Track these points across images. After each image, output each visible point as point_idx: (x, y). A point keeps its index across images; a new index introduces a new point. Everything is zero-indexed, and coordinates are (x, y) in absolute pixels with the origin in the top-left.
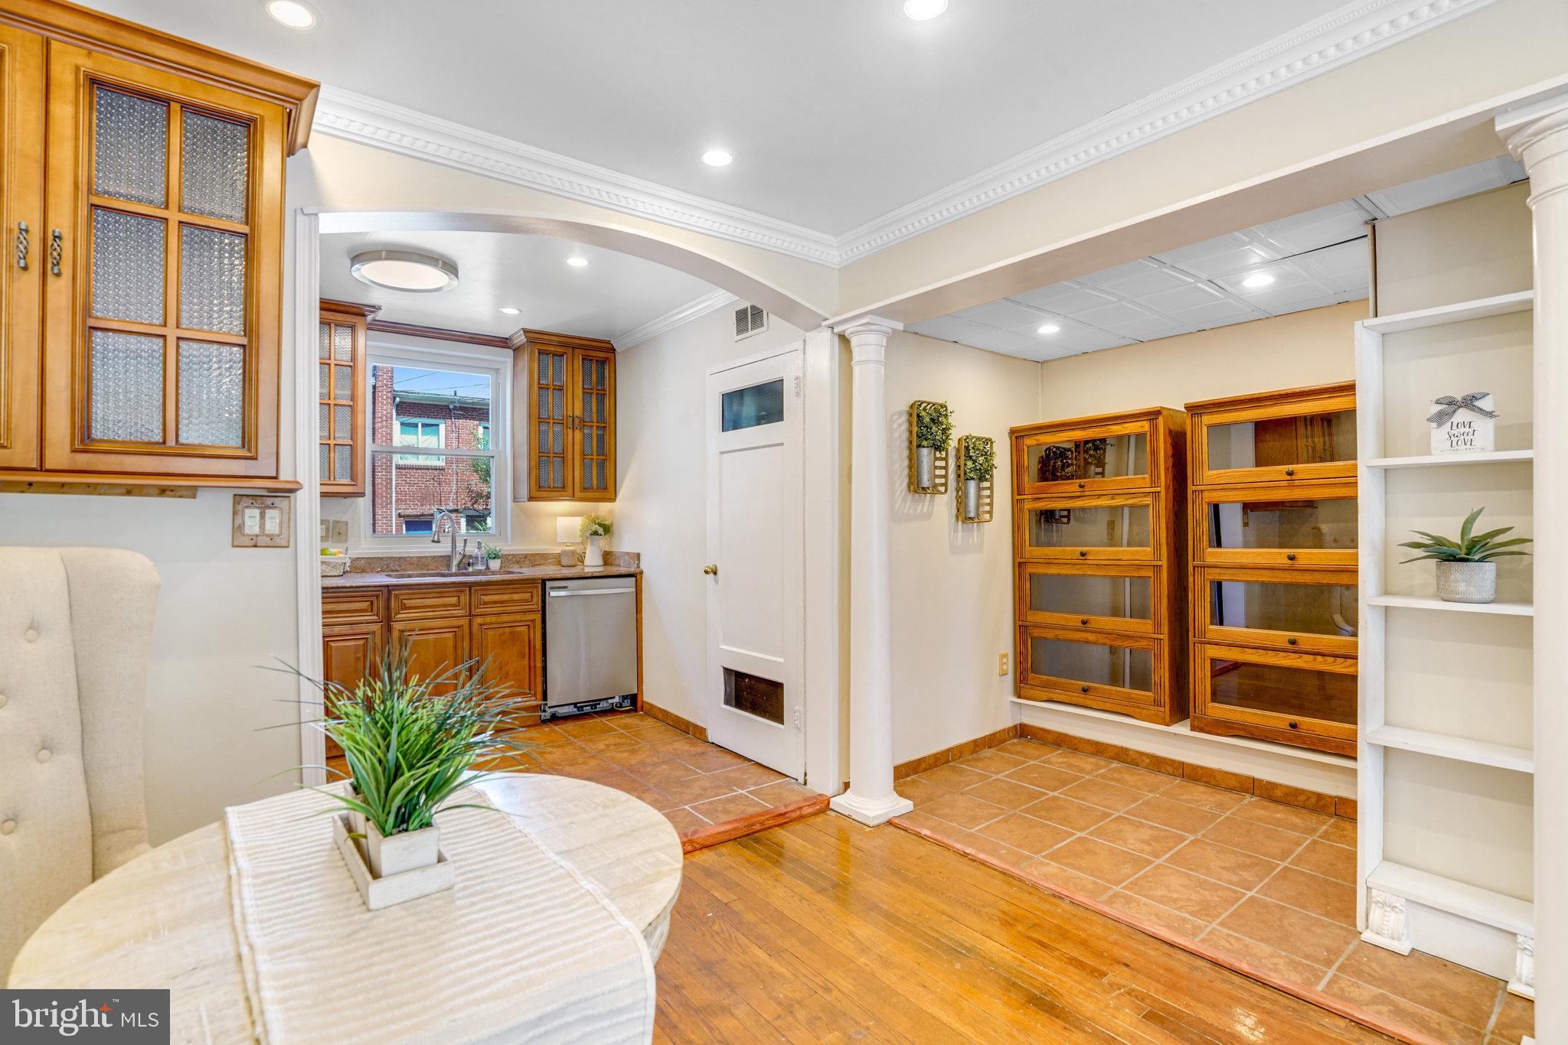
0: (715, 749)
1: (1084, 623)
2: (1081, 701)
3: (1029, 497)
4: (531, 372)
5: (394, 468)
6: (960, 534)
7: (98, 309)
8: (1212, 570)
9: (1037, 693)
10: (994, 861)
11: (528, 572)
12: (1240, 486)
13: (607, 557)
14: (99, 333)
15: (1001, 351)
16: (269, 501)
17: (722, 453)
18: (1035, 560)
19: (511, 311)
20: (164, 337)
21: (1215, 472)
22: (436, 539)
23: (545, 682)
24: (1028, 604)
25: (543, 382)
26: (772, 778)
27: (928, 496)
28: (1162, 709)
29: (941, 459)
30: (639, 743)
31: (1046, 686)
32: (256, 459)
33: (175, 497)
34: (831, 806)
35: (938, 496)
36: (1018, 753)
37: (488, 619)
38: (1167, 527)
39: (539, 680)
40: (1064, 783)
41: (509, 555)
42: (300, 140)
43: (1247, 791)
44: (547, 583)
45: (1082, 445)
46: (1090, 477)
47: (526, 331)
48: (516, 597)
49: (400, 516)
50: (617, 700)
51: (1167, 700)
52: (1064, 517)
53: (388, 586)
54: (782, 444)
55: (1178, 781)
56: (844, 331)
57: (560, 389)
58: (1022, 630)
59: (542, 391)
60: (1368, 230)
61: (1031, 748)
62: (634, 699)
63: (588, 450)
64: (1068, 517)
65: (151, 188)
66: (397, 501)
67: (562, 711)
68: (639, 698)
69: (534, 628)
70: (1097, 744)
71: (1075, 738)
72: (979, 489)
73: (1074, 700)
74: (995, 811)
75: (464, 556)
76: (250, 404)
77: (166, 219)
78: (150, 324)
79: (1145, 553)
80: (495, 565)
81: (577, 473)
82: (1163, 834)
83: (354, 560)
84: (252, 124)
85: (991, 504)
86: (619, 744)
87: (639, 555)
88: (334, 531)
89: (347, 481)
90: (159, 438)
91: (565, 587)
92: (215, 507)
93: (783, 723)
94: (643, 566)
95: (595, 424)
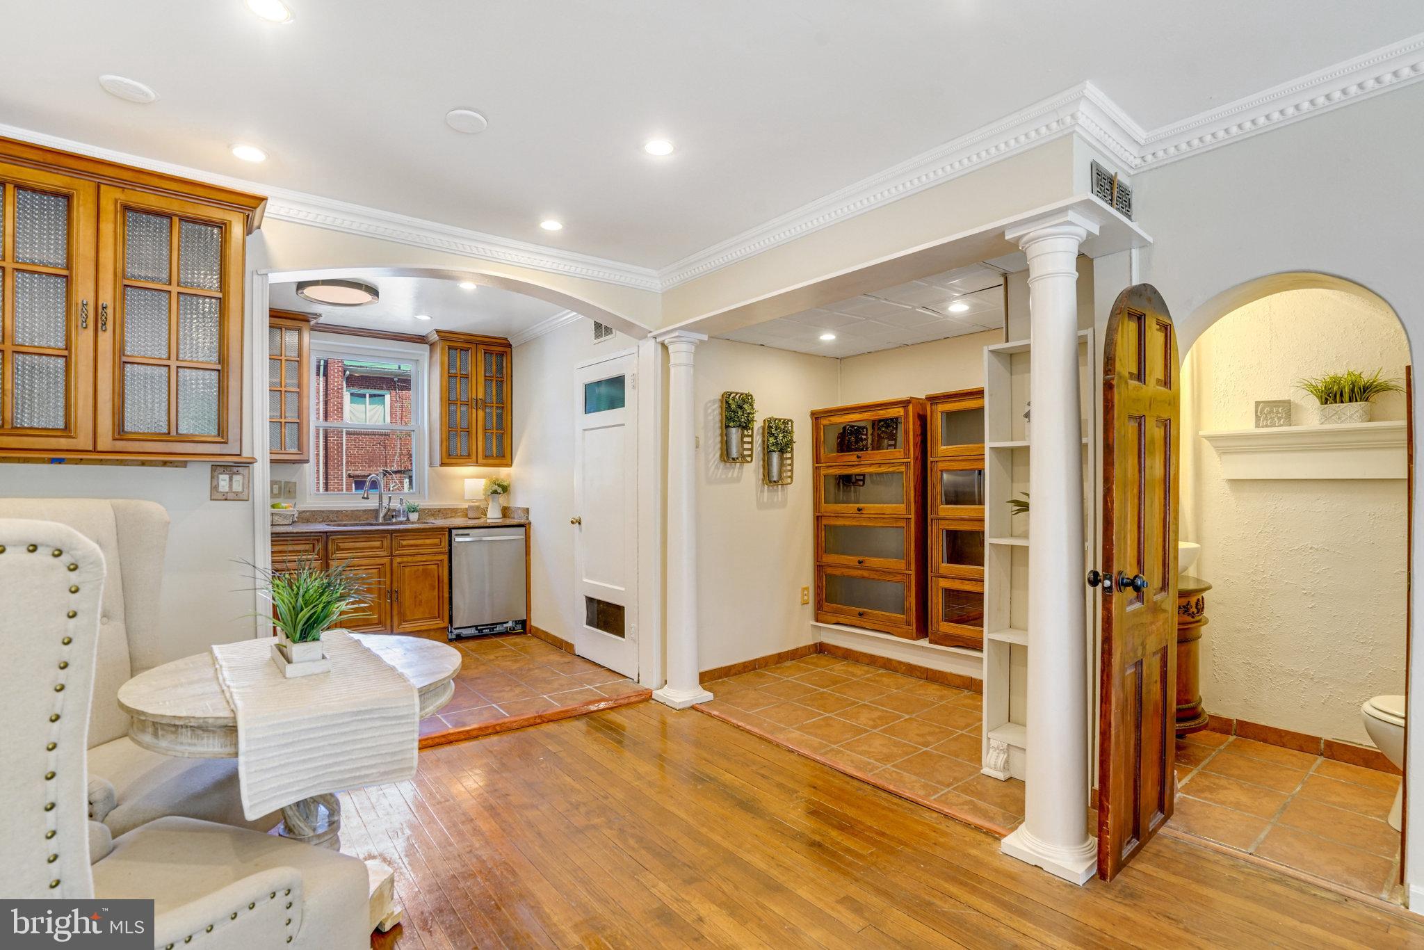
0: (579, 660)
1: (860, 562)
2: (858, 623)
3: (824, 465)
4: (442, 364)
5: (344, 433)
6: (766, 494)
7: (128, 351)
8: (943, 522)
9: (829, 618)
10: (756, 730)
11: (440, 522)
12: (961, 458)
13: (505, 512)
14: (129, 365)
15: (804, 351)
16: (235, 469)
17: (585, 430)
18: (828, 514)
19: (424, 318)
20: (169, 366)
21: (945, 447)
22: (365, 496)
23: (451, 609)
24: (824, 549)
25: (452, 371)
26: (615, 678)
27: (738, 465)
28: (911, 628)
29: (748, 436)
30: (521, 655)
31: (836, 612)
32: (227, 443)
33: (173, 467)
34: (653, 697)
35: (746, 465)
36: (812, 664)
37: (405, 559)
38: (915, 489)
39: (447, 607)
40: (835, 683)
41: (426, 509)
42: (256, 224)
43: (967, 688)
44: (453, 531)
45: (876, 423)
46: (883, 449)
47: (438, 332)
48: (428, 541)
49: (350, 476)
50: (510, 624)
51: (914, 621)
52: (860, 480)
53: (326, 532)
54: (624, 425)
55: (922, 682)
56: (664, 341)
57: (467, 377)
58: (819, 568)
59: (451, 377)
60: (1001, 281)
61: (823, 660)
62: (524, 623)
63: (489, 426)
64: (863, 480)
65: (161, 272)
66: (347, 462)
67: (465, 632)
68: (528, 623)
69: (443, 567)
70: (871, 656)
71: (857, 652)
72: (782, 459)
73: (854, 622)
74: (775, 700)
75: (389, 510)
76: (223, 407)
77: (170, 292)
78: (160, 359)
79: (900, 508)
80: (414, 517)
81: (480, 444)
82: (888, 714)
83: (300, 513)
84: (224, 227)
85: (791, 471)
86: (506, 656)
87: (528, 509)
88: (282, 490)
89: (294, 450)
90: (166, 431)
91: (468, 535)
92: (199, 475)
93: (624, 637)
94: (532, 519)
95: (495, 405)
